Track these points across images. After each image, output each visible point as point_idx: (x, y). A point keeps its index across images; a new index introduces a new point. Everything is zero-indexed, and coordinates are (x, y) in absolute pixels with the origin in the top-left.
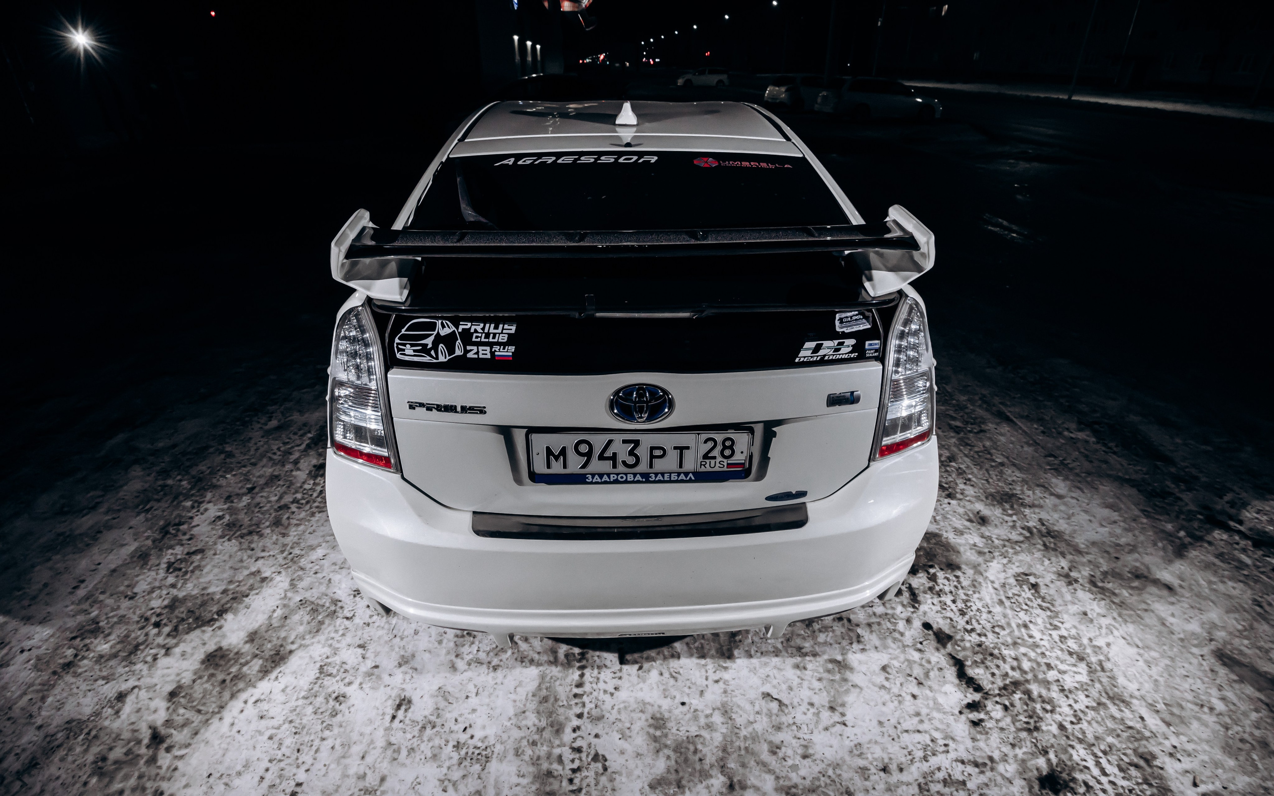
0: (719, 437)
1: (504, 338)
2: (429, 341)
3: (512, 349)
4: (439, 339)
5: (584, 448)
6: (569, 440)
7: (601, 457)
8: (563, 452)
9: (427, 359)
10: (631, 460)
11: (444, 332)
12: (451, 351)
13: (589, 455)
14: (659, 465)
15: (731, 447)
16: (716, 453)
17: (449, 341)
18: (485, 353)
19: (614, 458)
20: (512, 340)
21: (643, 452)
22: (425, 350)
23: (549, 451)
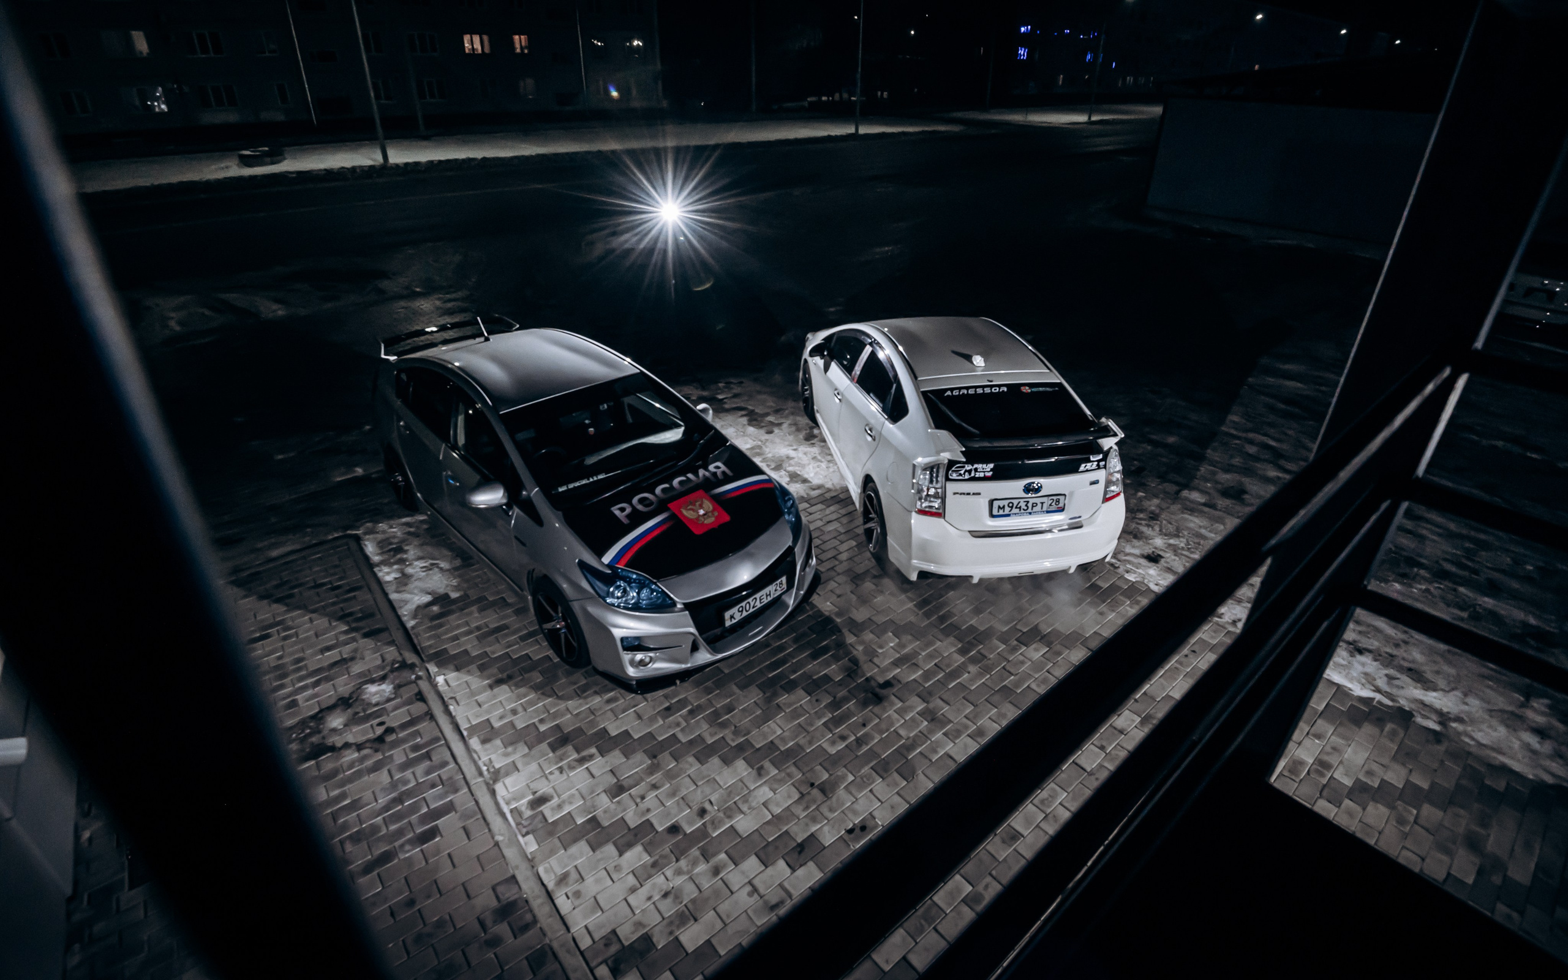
0: (1055, 498)
1: (989, 470)
2: (962, 472)
3: (991, 473)
4: (966, 471)
5: (1011, 505)
6: (1006, 503)
7: (1016, 508)
8: (1004, 507)
9: (961, 478)
10: (1026, 508)
11: (968, 468)
12: (970, 474)
13: (1012, 507)
14: (1035, 509)
15: (1059, 502)
16: (1053, 504)
17: (970, 472)
18: (982, 475)
19: (1020, 508)
20: (991, 470)
21: (1030, 505)
22: (961, 475)
23: (999, 507)
